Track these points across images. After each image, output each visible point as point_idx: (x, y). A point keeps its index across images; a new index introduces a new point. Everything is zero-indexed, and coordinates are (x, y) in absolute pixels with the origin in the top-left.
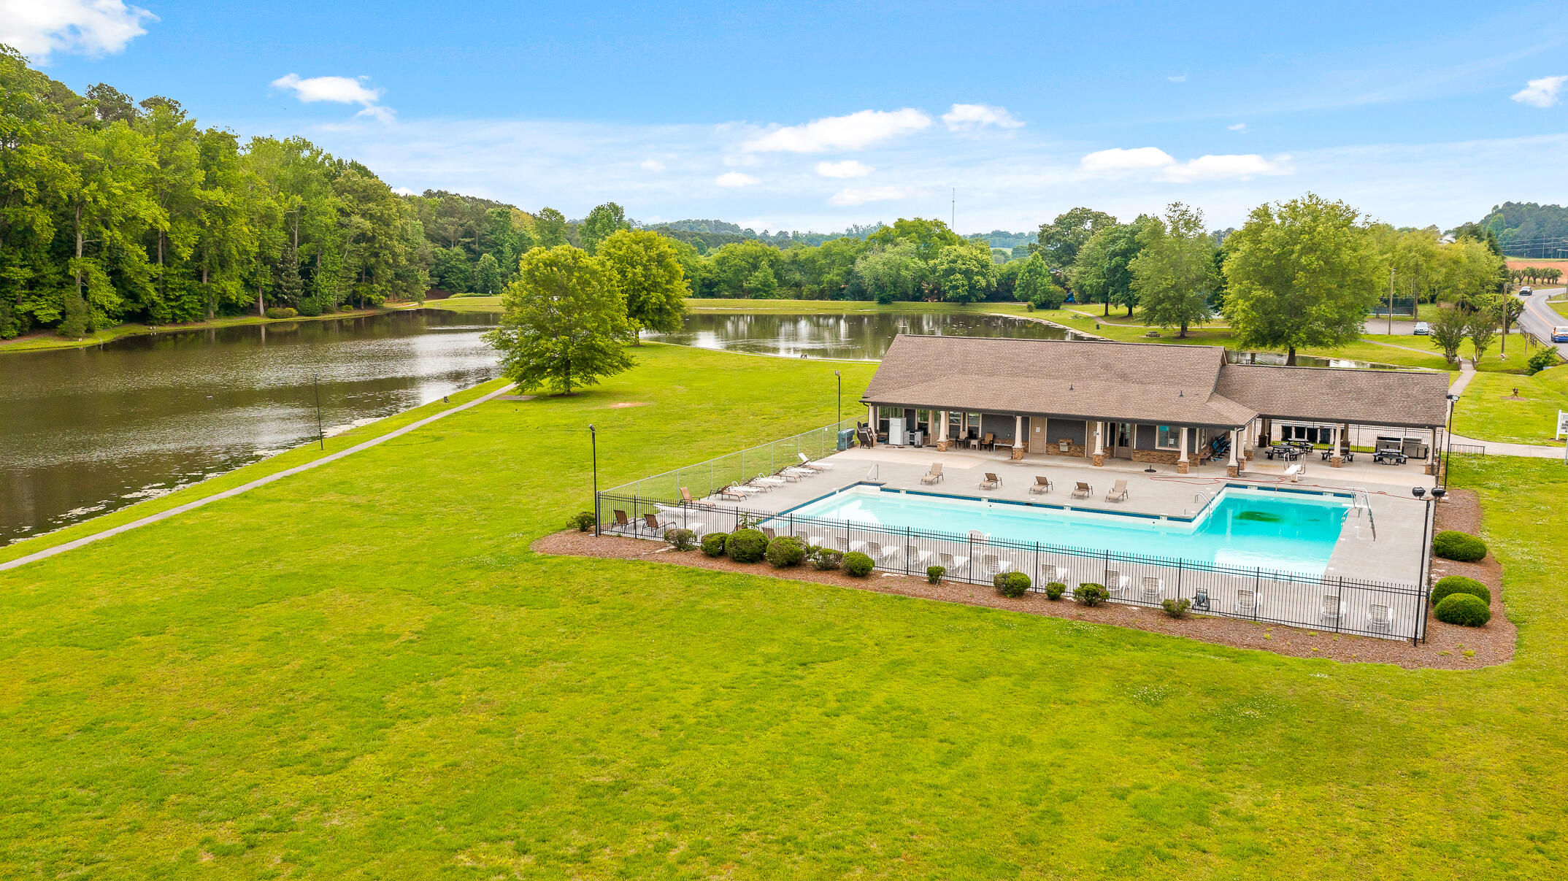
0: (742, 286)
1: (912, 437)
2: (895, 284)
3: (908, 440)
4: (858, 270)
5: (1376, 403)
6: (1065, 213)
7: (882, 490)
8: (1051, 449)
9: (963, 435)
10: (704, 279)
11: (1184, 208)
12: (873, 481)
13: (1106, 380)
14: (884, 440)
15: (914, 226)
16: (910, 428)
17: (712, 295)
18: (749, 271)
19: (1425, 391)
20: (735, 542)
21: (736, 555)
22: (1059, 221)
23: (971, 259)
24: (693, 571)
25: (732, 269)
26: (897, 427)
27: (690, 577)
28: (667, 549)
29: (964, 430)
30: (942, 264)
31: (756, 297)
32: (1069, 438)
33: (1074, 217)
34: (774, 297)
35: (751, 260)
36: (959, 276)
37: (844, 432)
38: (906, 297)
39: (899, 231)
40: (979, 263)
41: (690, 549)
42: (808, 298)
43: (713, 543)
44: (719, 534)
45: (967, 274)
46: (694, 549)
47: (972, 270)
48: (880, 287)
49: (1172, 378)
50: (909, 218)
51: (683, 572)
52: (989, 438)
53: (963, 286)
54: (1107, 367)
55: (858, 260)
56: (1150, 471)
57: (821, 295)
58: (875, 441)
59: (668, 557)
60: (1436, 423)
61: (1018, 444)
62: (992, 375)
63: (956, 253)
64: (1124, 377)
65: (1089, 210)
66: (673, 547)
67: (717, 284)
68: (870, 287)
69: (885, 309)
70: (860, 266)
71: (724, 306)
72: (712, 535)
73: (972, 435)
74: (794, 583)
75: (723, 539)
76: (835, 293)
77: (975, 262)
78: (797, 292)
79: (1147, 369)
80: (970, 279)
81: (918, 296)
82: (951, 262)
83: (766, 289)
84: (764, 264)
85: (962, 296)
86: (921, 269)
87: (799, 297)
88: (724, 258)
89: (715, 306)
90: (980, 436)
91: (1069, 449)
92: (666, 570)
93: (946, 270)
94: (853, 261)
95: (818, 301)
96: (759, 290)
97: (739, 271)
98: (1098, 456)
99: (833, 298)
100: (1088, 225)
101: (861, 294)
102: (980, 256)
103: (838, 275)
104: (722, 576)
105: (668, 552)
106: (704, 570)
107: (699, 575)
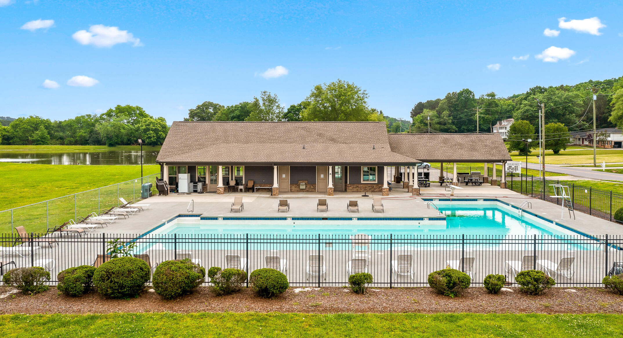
0: (28, 139)
1: (195, 187)
2: (117, 136)
3: (192, 189)
4: (97, 129)
5: (471, 150)
6: (201, 104)
7: (202, 219)
8: (293, 188)
9: (232, 183)
10: (4, 135)
11: (268, 94)
12: (191, 213)
13: (323, 143)
14: (175, 190)
15: (126, 109)
16: (192, 180)
17: (9, 144)
18: (33, 131)
19: (493, 143)
20: (108, 275)
21: (110, 291)
22: (199, 107)
23: (157, 124)
24: (53, 321)
25: (22, 130)
26: (184, 180)
27: (50, 330)
28: (8, 294)
29: (232, 179)
30: (142, 126)
31: (37, 144)
32: (306, 180)
33: (205, 106)
34: (48, 144)
35: (34, 126)
36: (151, 132)
37: (147, 184)
38: (123, 143)
39: (118, 111)
40: (161, 126)
41: (42, 290)
42: (67, 145)
43: (77, 279)
44: (82, 267)
45: (156, 131)
46: (46, 290)
47: (158, 129)
48: (109, 138)
49: (362, 139)
50: (123, 105)
51: (39, 324)
52: (250, 184)
53: (154, 137)
54: (320, 135)
55: (97, 125)
56: (365, 196)
57: (76, 143)
58: (169, 191)
59: (11, 306)
60: (506, 159)
61: (276, 185)
62: (247, 142)
63: (149, 121)
64: (333, 140)
65: (212, 103)
66: (15, 291)
67: (12, 138)
68: (104, 138)
69: (112, 149)
70: (98, 127)
71: (18, 149)
72: (74, 270)
73: (238, 182)
74: (202, 317)
75: (89, 274)
76: (84, 142)
77: (159, 126)
78: (62, 141)
79: (345, 135)
80: (157, 134)
81: (129, 142)
82: (147, 125)
83: (43, 140)
84: (42, 127)
85: (153, 142)
86: (131, 129)
87: (63, 144)
88: (17, 125)
89: (12, 149)
90: (244, 183)
91: (306, 186)
92: (11, 325)
93: (144, 129)
94: (93, 125)
95: (74, 146)
96: (38, 141)
97: (26, 131)
98: (331, 188)
99: (82, 144)
100: (211, 110)
101: (98, 142)
102: (161, 122)
103: (85, 133)
104: (99, 322)
105: (10, 298)
106: (69, 316)
107: (64, 324)
